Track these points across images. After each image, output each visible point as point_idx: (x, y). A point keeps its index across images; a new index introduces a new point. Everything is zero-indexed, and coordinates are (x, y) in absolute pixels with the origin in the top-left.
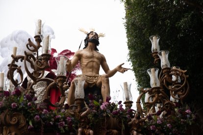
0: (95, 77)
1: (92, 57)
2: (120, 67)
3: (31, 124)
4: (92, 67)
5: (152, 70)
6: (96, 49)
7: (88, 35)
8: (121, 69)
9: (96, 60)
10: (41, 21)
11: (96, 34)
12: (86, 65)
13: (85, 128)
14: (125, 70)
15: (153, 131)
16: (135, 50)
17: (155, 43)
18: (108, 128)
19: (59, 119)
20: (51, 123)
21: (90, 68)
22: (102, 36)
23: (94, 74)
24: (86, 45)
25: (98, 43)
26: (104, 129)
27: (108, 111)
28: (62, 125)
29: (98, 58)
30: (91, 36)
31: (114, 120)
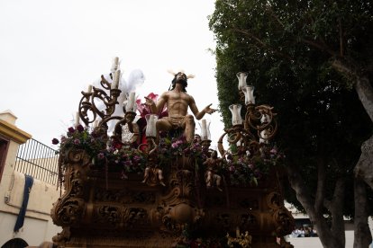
0: (181, 118)
1: (179, 98)
2: (208, 108)
3: (93, 162)
4: (178, 109)
5: (234, 106)
6: (185, 91)
7: (176, 76)
8: (209, 110)
9: (182, 101)
10: (117, 59)
11: (184, 75)
12: (172, 107)
13: (153, 167)
14: (213, 111)
15: (232, 172)
16: (225, 100)
17: (242, 80)
18: (180, 168)
19: (126, 157)
20: (117, 162)
21: (177, 109)
22: (192, 77)
23: (180, 116)
24: (174, 86)
25: (186, 85)
26: (175, 169)
27: (180, 150)
28: (128, 164)
29: (185, 100)
30: (178, 77)
31: (186, 160)
